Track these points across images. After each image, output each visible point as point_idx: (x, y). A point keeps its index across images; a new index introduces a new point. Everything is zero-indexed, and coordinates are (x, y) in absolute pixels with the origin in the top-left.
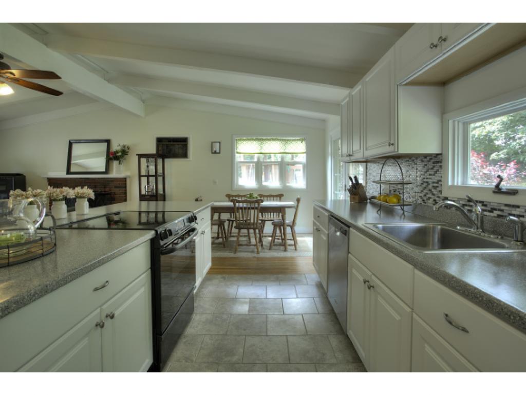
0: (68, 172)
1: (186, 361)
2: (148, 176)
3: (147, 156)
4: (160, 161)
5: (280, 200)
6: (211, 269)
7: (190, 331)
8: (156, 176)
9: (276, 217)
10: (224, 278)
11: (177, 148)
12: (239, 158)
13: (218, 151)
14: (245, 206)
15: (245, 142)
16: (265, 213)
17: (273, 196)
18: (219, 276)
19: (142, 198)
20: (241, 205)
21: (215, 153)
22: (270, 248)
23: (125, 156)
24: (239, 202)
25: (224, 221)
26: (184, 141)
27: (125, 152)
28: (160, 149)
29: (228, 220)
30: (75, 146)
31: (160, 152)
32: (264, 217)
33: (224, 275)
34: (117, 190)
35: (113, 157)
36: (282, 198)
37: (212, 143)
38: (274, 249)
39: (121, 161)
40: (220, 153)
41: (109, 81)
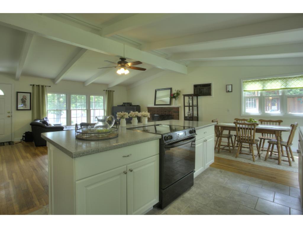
0: (155, 105)
1: (178, 210)
2: (189, 106)
3: (188, 95)
4: (195, 98)
5: (279, 125)
6: (213, 164)
7: (187, 195)
8: (193, 106)
9: (273, 137)
10: (221, 172)
11: (205, 90)
12: (245, 94)
13: (230, 90)
14: (247, 127)
15: (250, 83)
16: (265, 133)
17: (273, 122)
18: (219, 170)
19: (186, 119)
20: (241, 126)
21: (229, 91)
22: (265, 160)
23: (179, 96)
24: (240, 124)
25: (232, 136)
26: (209, 86)
27: (178, 94)
28: (195, 91)
29: (234, 135)
30: (158, 92)
31: (196, 93)
32: (264, 136)
33: (222, 170)
34: (174, 114)
35: (173, 96)
36: (281, 123)
37: (226, 85)
38: (269, 161)
39: (177, 99)
40: (232, 91)
41: (168, 59)
